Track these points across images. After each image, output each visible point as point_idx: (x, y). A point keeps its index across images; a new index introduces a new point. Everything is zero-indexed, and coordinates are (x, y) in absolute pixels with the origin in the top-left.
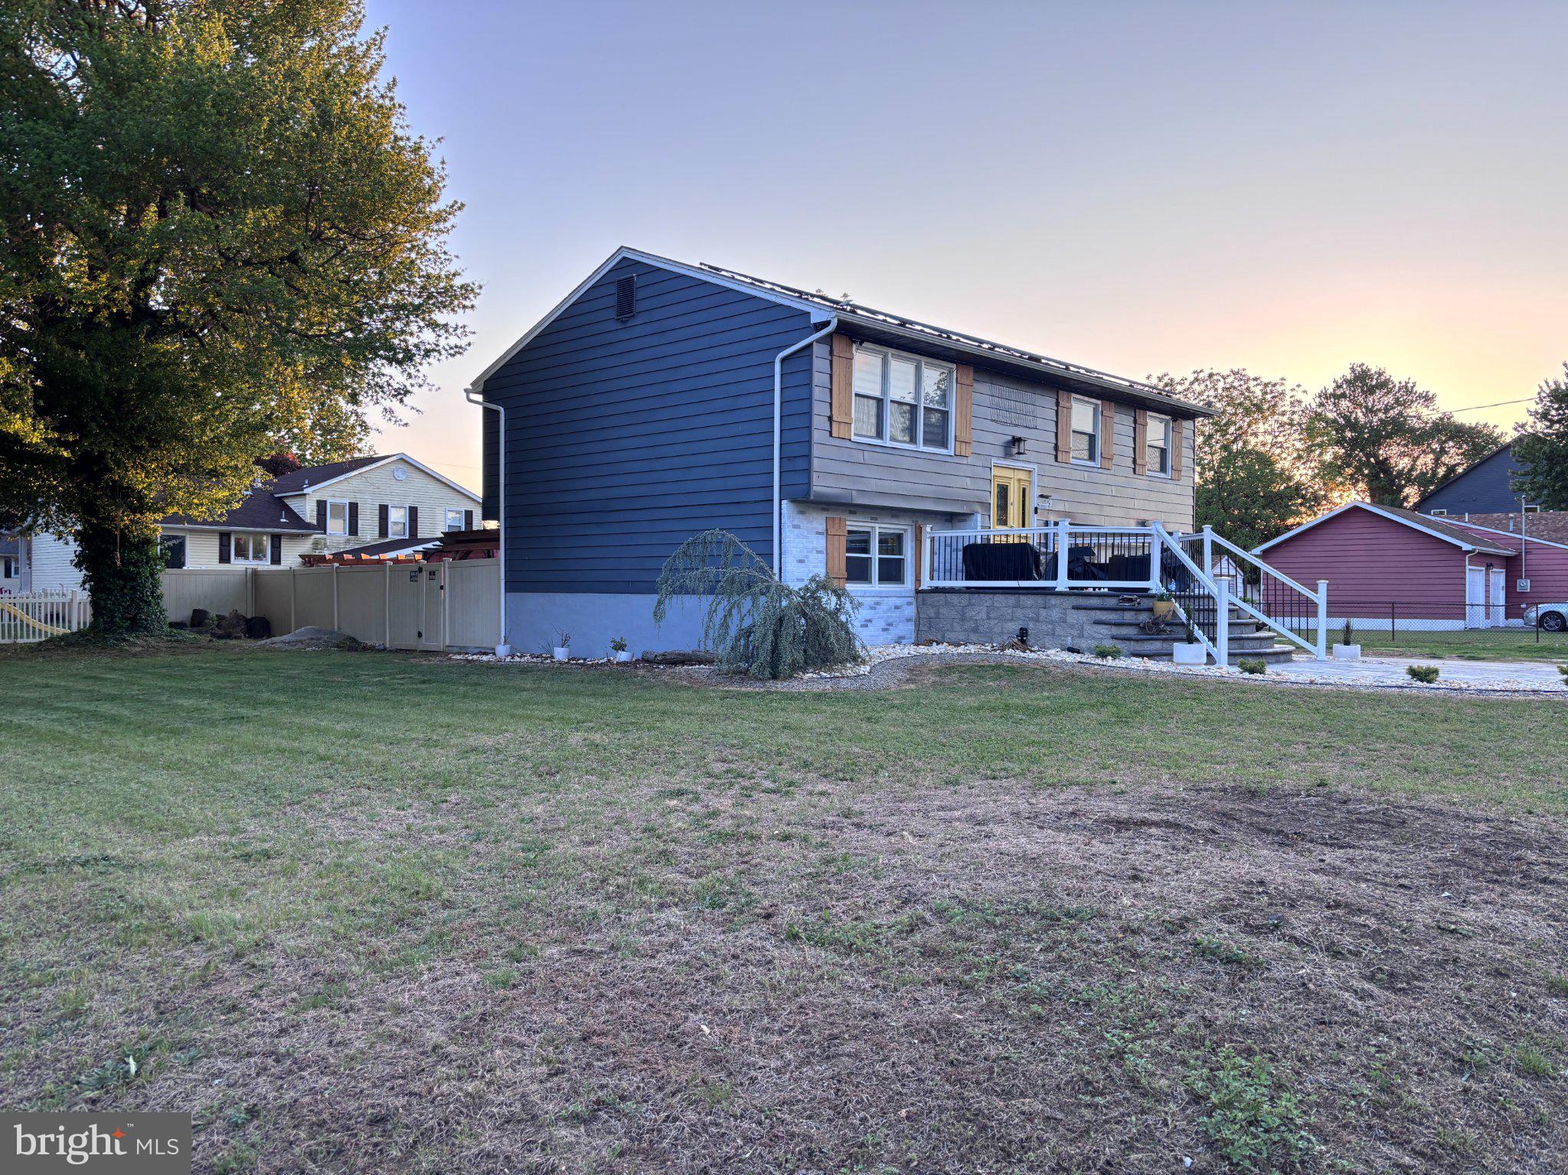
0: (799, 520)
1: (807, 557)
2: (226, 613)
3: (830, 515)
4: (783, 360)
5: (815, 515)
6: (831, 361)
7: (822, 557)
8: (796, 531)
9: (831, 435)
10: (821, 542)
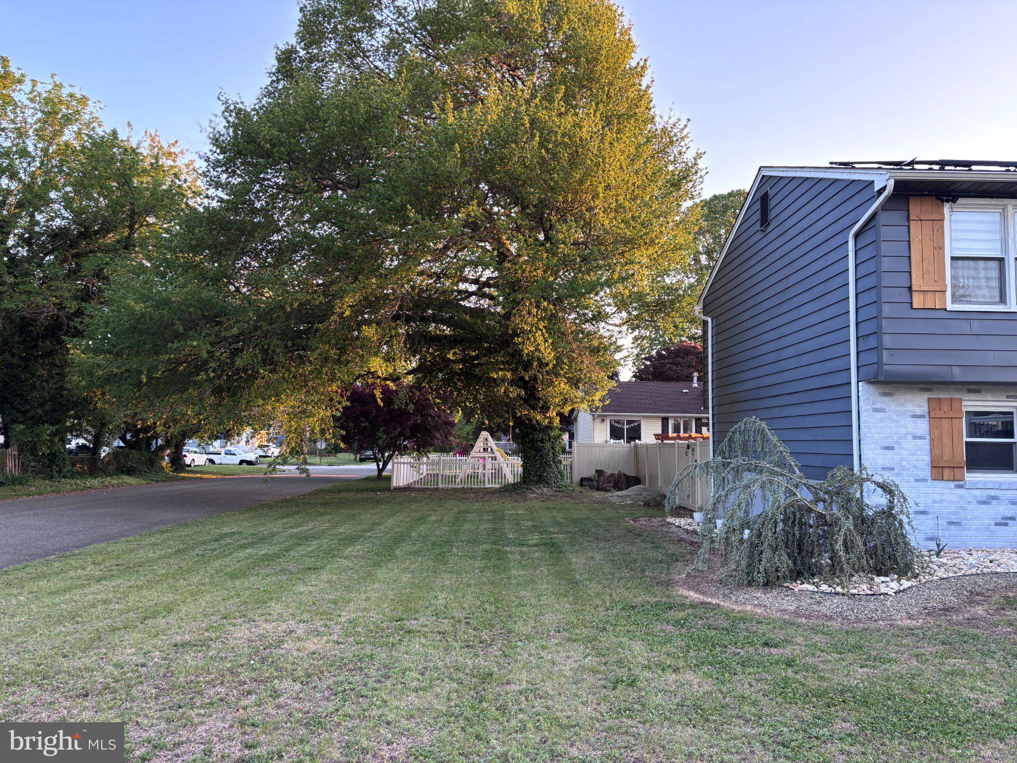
0: (883, 402)
1: (898, 443)
2: (616, 472)
3: (934, 395)
4: (857, 236)
5: (909, 397)
6: (909, 226)
7: (925, 444)
8: (879, 415)
9: (912, 308)
10: (923, 426)
